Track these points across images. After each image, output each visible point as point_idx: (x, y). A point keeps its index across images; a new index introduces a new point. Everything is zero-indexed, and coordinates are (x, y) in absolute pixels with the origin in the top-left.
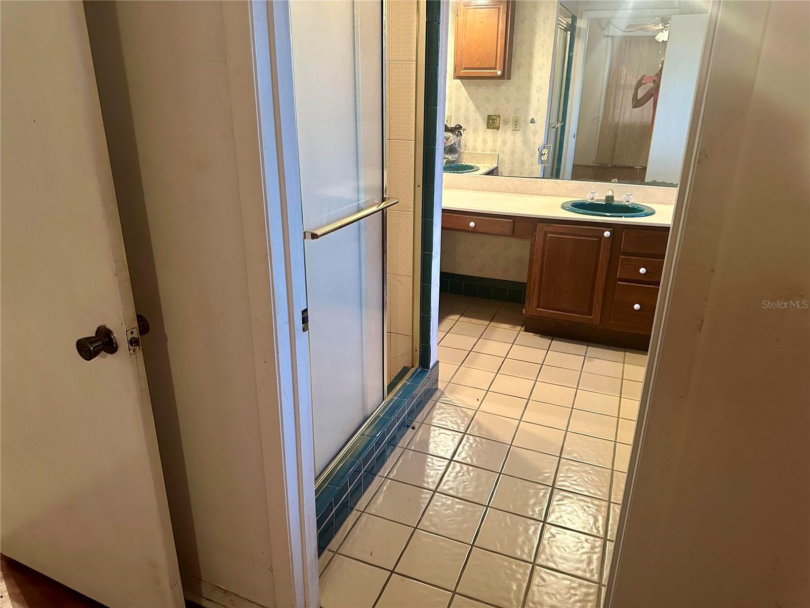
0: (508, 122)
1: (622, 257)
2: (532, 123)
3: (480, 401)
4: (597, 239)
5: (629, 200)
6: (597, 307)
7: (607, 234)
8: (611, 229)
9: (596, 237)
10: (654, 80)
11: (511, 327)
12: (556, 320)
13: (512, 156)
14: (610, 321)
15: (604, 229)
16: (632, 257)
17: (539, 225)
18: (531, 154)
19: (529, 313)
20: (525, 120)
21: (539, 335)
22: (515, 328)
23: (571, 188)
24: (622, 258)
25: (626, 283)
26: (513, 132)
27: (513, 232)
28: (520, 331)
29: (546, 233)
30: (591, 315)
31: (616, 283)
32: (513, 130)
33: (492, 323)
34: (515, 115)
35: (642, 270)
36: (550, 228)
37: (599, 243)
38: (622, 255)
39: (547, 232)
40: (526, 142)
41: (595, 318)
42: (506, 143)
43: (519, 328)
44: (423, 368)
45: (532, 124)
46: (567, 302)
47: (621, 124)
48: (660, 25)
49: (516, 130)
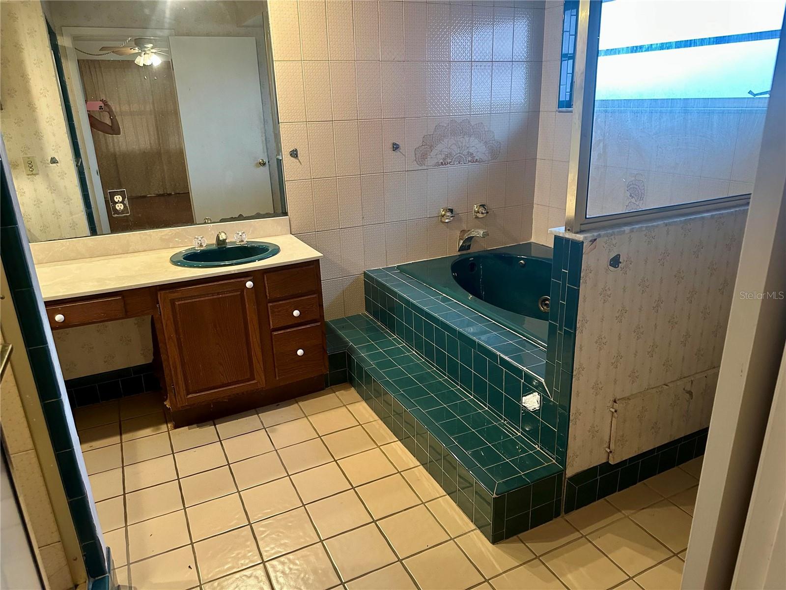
0: (17, 166)
1: (270, 304)
2: (54, 163)
3: (193, 567)
4: (239, 293)
5: (243, 239)
6: (258, 367)
7: (249, 284)
8: (251, 278)
9: (236, 291)
10: (101, 107)
11: (153, 431)
12: (214, 401)
13: (39, 207)
14: (276, 377)
15: (243, 279)
16: (281, 302)
17: (160, 295)
18: (65, 202)
19: (179, 406)
20: (43, 161)
21: (195, 426)
22: (158, 429)
23: (167, 237)
24: (271, 306)
25: (282, 332)
26: (30, 176)
27: (126, 312)
28: (168, 431)
29: (173, 302)
30: (254, 379)
31: (271, 334)
32: (28, 175)
33: (124, 436)
34: (25, 156)
35: (296, 313)
36: (176, 294)
37: (242, 295)
38: (269, 303)
39: (173, 299)
40: (53, 188)
41: (260, 381)
42: (24, 193)
43: (164, 427)
44: (94, 577)
45: (54, 165)
46: (222, 375)
47: (118, 153)
48: (137, 48)
49: (33, 174)
